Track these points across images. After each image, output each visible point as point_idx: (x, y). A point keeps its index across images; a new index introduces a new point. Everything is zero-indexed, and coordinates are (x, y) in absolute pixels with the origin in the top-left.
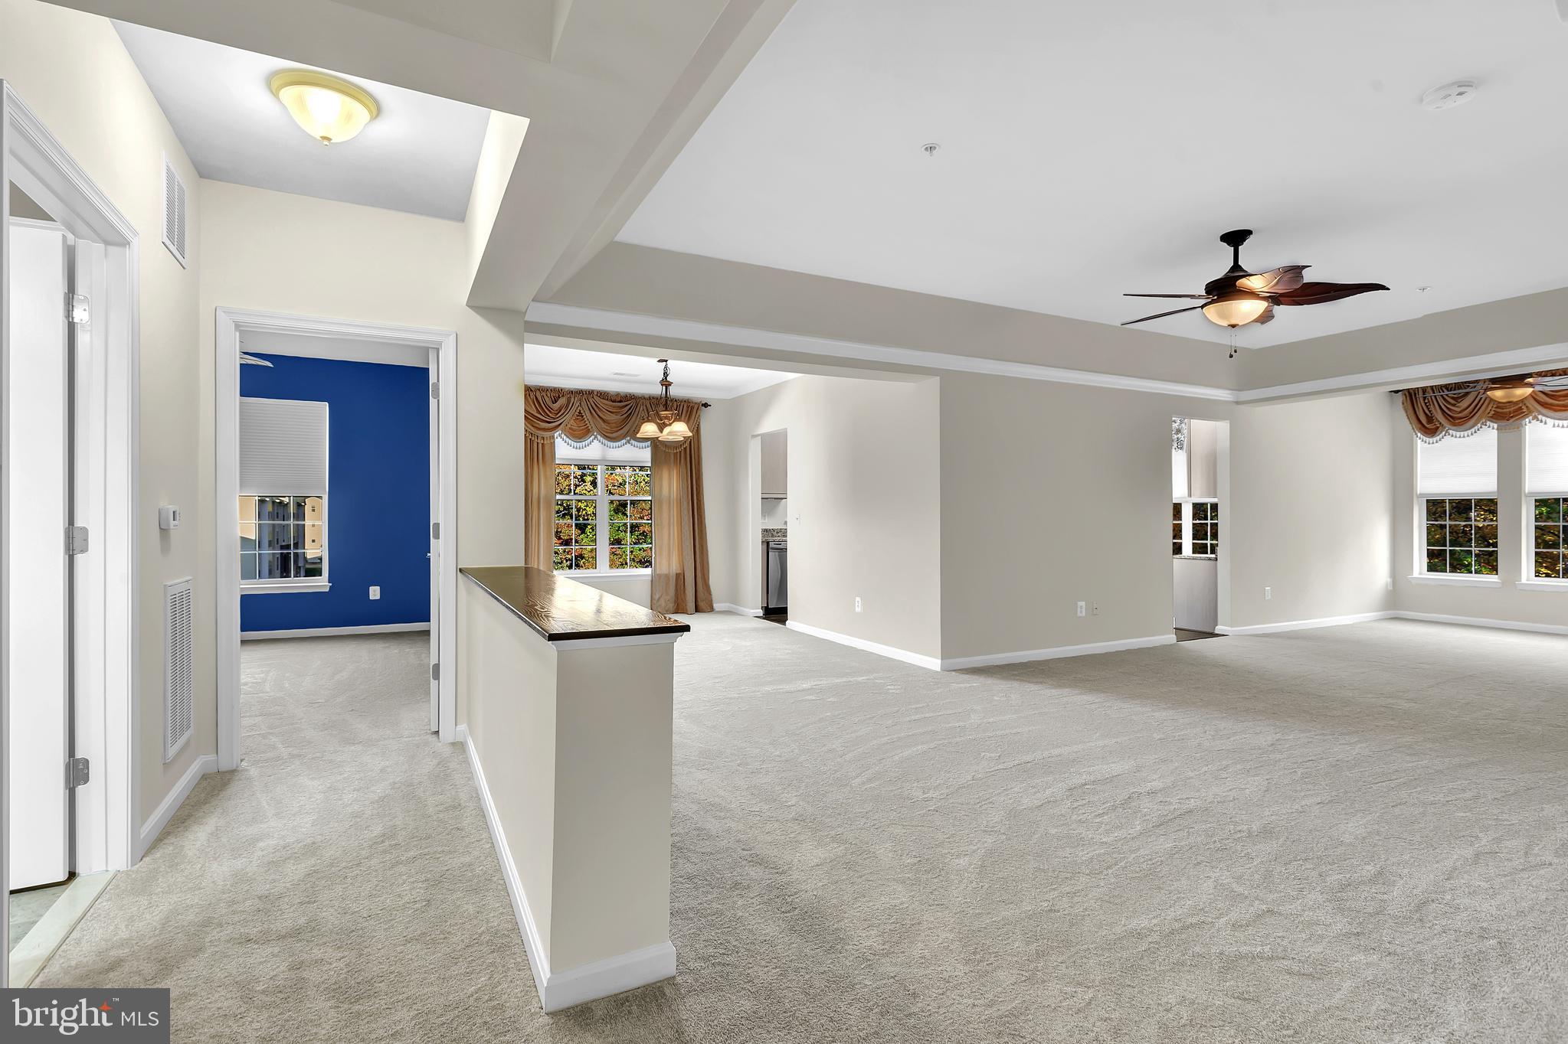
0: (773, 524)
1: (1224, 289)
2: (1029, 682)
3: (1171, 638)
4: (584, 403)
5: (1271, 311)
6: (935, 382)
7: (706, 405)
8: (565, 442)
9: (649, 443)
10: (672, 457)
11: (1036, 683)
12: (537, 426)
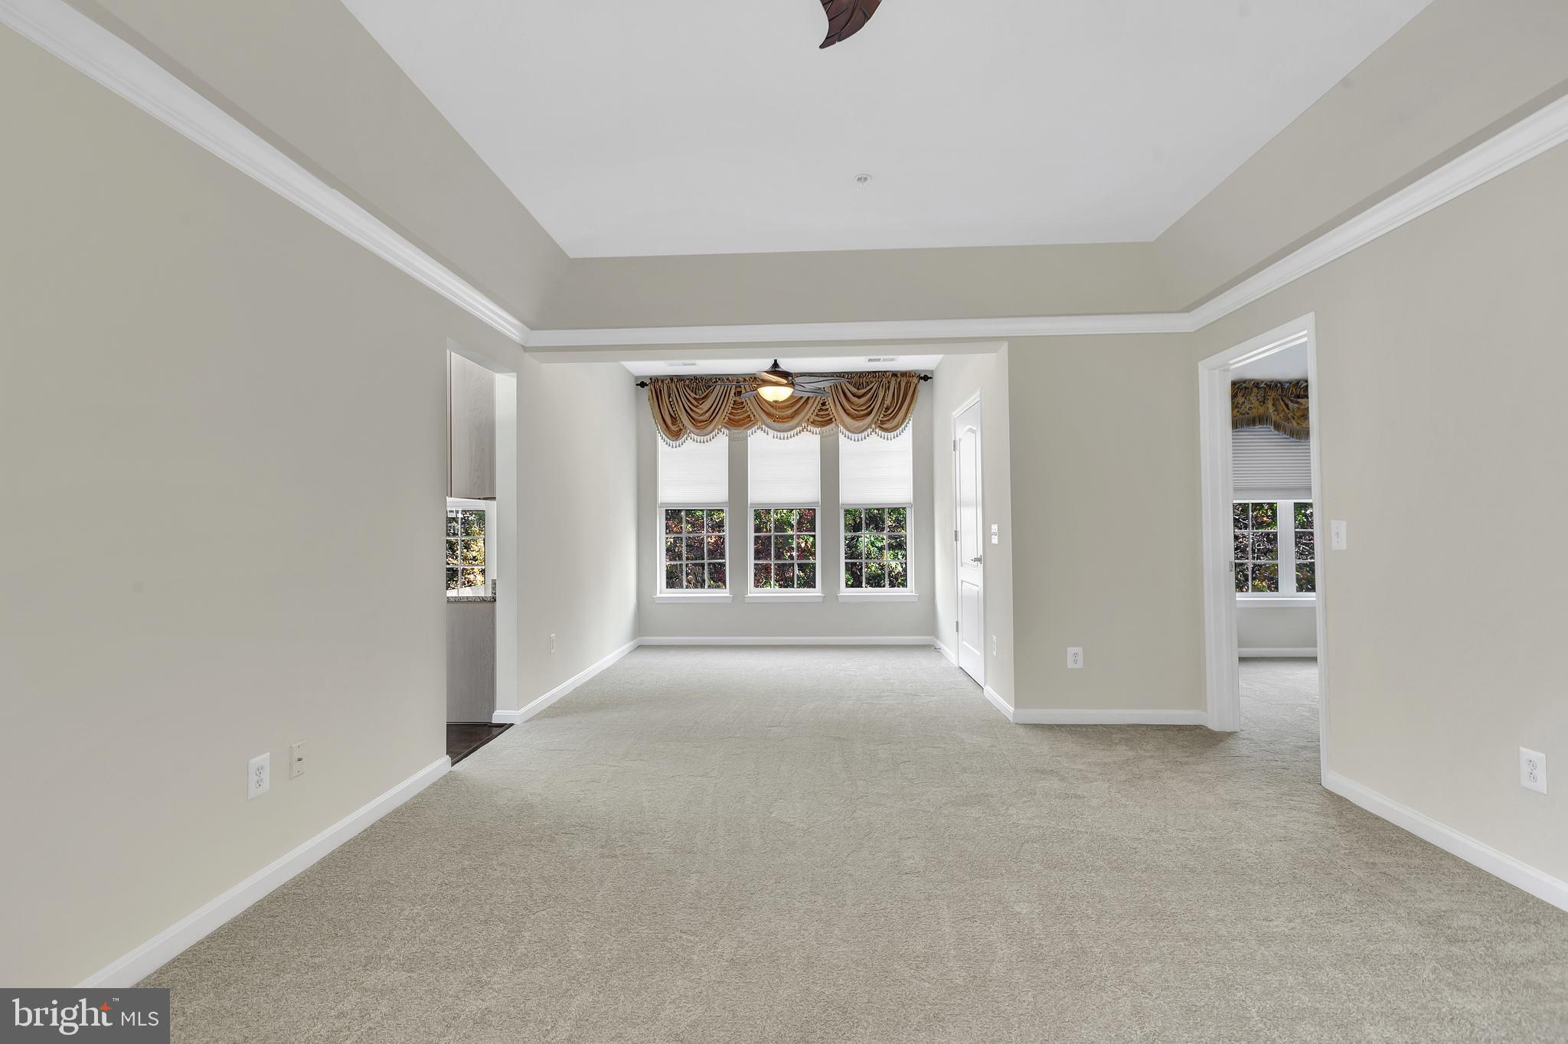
3: (441, 763)
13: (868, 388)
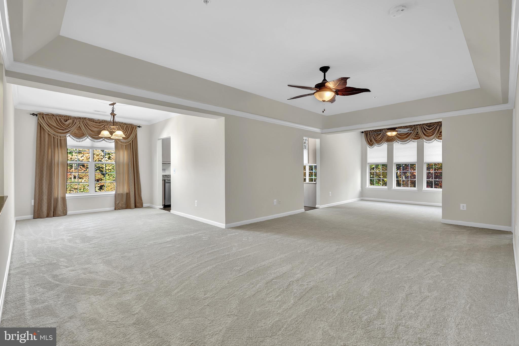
0: (166, 173)
1: (321, 87)
2: (256, 231)
3: (303, 210)
4: (81, 123)
5: (335, 98)
6: (223, 118)
7: (139, 127)
8: (72, 139)
9: (114, 141)
10: (124, 146)
11: (259, 231)
12: (57, 131)
13: (433, 127)
